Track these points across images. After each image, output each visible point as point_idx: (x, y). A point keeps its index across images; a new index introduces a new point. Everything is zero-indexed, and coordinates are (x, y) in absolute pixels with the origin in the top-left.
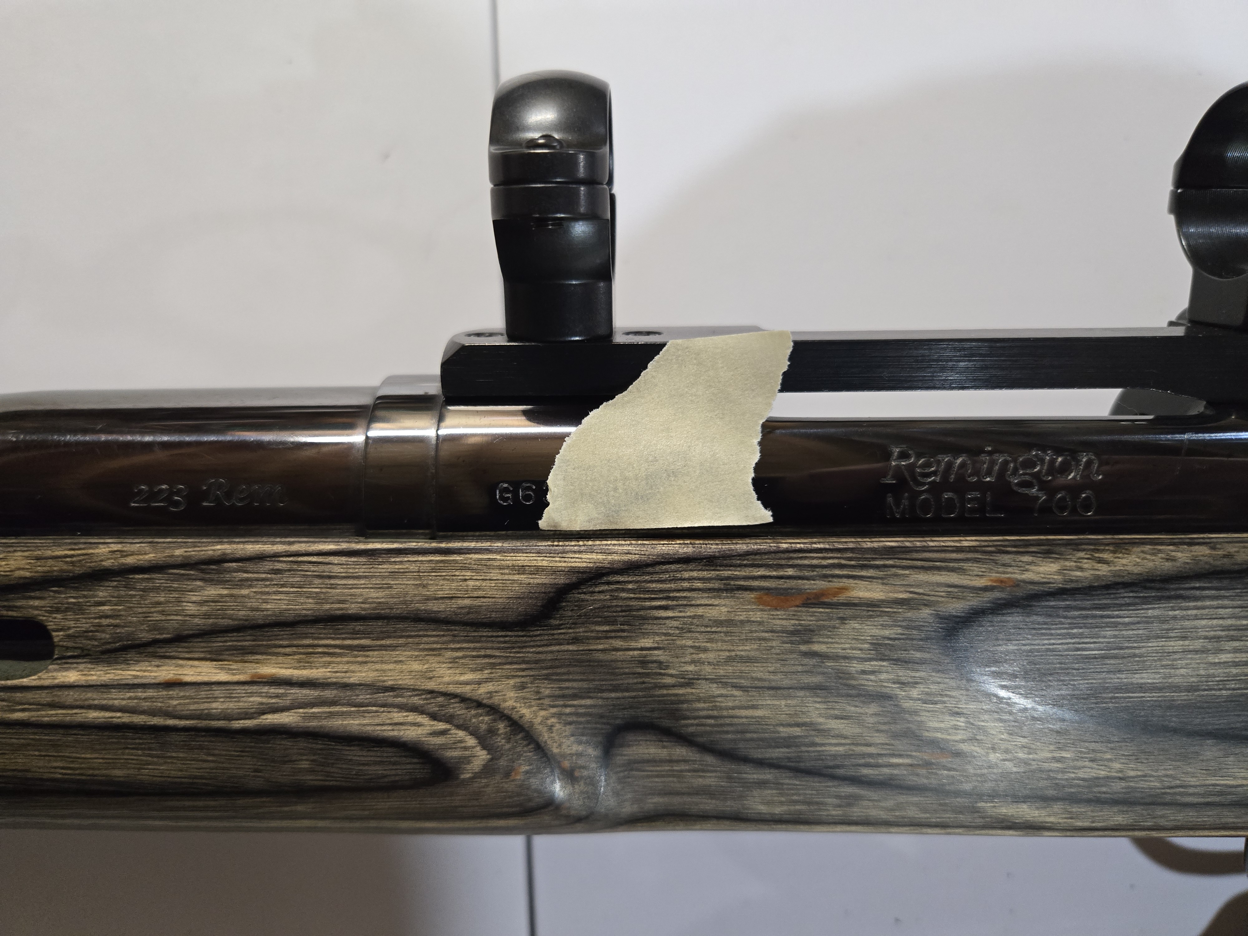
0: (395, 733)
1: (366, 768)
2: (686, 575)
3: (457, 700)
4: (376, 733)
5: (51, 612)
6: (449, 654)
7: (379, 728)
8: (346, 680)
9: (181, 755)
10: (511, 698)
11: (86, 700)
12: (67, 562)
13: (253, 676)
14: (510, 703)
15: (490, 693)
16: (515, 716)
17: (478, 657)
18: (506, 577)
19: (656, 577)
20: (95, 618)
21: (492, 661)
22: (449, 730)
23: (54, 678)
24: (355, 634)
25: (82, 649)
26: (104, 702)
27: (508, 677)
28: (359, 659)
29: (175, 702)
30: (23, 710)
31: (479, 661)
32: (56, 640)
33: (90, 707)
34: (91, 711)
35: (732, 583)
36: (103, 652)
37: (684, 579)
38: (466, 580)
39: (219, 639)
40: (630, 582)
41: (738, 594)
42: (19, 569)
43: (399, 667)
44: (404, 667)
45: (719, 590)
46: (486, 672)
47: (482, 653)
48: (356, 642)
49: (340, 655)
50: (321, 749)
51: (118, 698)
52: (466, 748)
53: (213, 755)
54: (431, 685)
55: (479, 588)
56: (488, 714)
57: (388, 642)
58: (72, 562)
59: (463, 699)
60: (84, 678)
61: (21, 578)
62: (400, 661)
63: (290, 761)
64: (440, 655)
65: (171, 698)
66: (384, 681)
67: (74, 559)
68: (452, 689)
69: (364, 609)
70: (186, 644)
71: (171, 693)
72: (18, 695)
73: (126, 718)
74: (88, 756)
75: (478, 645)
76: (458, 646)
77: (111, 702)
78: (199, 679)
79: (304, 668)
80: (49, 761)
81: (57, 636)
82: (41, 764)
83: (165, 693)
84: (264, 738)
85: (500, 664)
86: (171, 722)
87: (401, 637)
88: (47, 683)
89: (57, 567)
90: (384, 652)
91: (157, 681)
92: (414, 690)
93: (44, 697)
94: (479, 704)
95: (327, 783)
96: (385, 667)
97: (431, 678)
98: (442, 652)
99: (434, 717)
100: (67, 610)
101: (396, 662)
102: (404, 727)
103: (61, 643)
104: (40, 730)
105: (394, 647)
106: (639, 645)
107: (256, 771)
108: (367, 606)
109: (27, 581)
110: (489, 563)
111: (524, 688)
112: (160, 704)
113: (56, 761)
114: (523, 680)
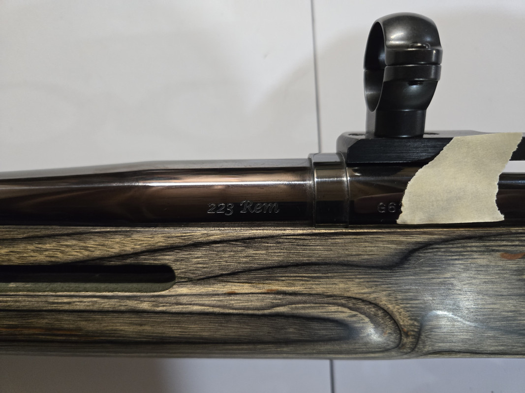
0: (333, 316)
1: (319, 331)
2: (469, 244)
3: (360, 301)
4: (324, 316)
5: (174, 261)
6: (357, 280)
7: (325, 314)
8: (311, 292)
9: (235, 326)
10: (384, 300)
11: (192, 301)
12: (182, 239)
13: (268, 290)
14: (384, 302)
15: (375, 298)
16: (386, 308)
17: (370, 281)
18: (385, 246)
19: (455, 246)
20: (195, 264)
21: (375, 283)
22: (357, 314)
23: (176, 291)
24: (315, 271)
25: (189, 278)
26: (201, 302)
27: (383, 291)
28: (317, 283)
29: (233, 302)
30: (163, 306)
31: (370, 283)
32: (176, 274)
33: (194, 304)
34: (195, 306)
35: (490, 248)
36: (199, 280)
37: (468, 246)
38: (366, 247)
39: (252, 274)
40: (443, 248)
41: (492, 253)
42: (160, 242)
43: (334, 286)
44: (337, 286)
45: (484, 251)
46: (373, 288)
47: (372, 280)
48: (315, 275)
49: (308, 281)
50: (299, 323)
51: (206, 300)
52: (364, 323)
53: (250, 326)
54: (349, 294)
55: (371, 251)
56: (374, 307)
57: (330, 275)
58: (185, 239)
59: (363, 301)
60: (190, 291)
61: (160, 246)
62: (335, 284)
63: (285, 328)
64: (353, 281)
65: (231, 300)
66: (327, 293)
67: (186, 237)
68: (358, 296)
69: (319, 260)
70: (237, 276)
71: (231, 298)
72: (161, 299)
73: (211, 310)
74: (193, 326)
75: (370, 276)
76: (361, 277)
77: (204, 302)
78: (243, 291)
79: (291, 287)
80: (174, 329)
81: (177, 272)
82: (171, 330)
83: (228, 298)
84: (274, 318)
85: (380, 285)
86: (231, 311)
87: (335, 273)
88: (173, 293)
89: (177, 241)
90: (328, 280)
91: (224, 292)
92: (341, 296)
93: (172, 300)
94: (370, 303)
95: (300, 338)
96: (328, 286)
97: (348, 291)
98: (354, 279)
99: (350, 308)
100: (182, 260)
101: (332, 284)
102: (337, 314)
103: (179, 275)
104: (171, 315)
105: (332, 277)
106: (444, 276)
107: (268, 333)
108: (320, 258)
109: (163, 247)
110: (377, 239)
111: (390, 295)
112: (226, 303)
113: (177, 329)
114: (390, 292)
